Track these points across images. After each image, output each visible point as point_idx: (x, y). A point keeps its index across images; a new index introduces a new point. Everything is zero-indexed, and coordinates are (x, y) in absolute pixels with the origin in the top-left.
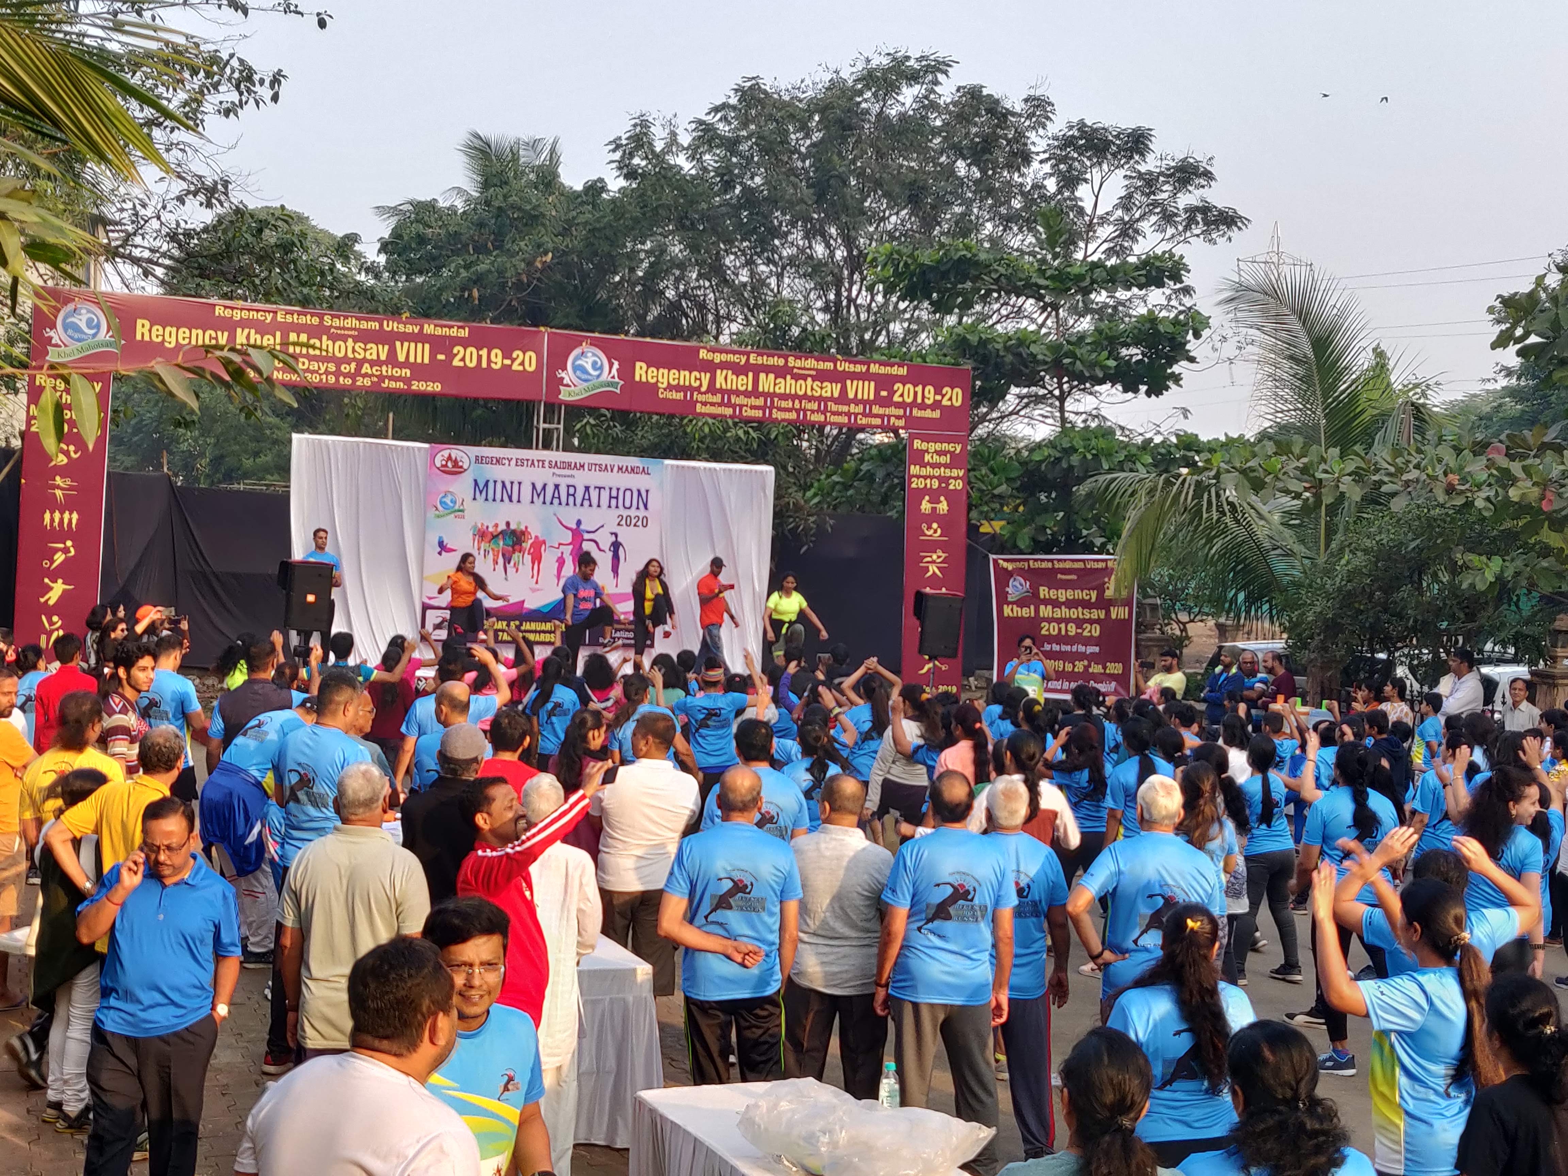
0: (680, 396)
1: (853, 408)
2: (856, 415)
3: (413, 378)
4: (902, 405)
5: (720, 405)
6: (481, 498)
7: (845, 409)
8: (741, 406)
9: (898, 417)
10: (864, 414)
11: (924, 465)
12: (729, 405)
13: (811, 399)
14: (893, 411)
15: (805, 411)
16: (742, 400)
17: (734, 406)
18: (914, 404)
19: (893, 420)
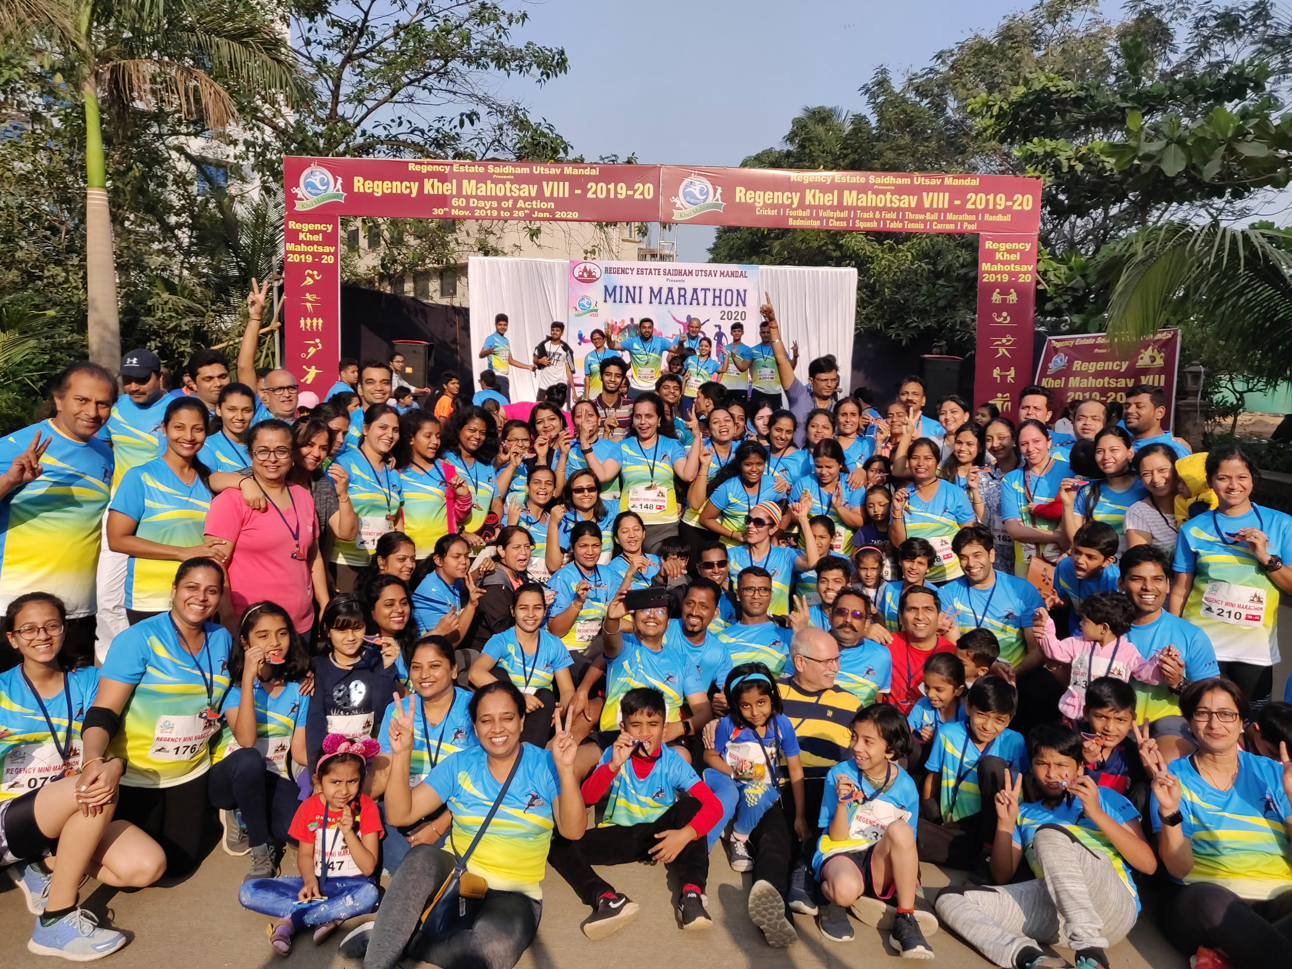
0: (774, 212)
1: (929, 216)
2: (932, 222)
3: (557, 209)
4: (975, 212)
5: (809, 218)
6: (610, 300)
7: (922, 217)
8: (828, 219)
9: (971, 222)
10: (939, 221)
11: (994, 262)
12: (817, 218)
13: (891, 210)
14: (965, 217)
15: (885, 220)
16: (829, 213)
17: (821, 219)
18: (986, 210)
19: (965, 225)
